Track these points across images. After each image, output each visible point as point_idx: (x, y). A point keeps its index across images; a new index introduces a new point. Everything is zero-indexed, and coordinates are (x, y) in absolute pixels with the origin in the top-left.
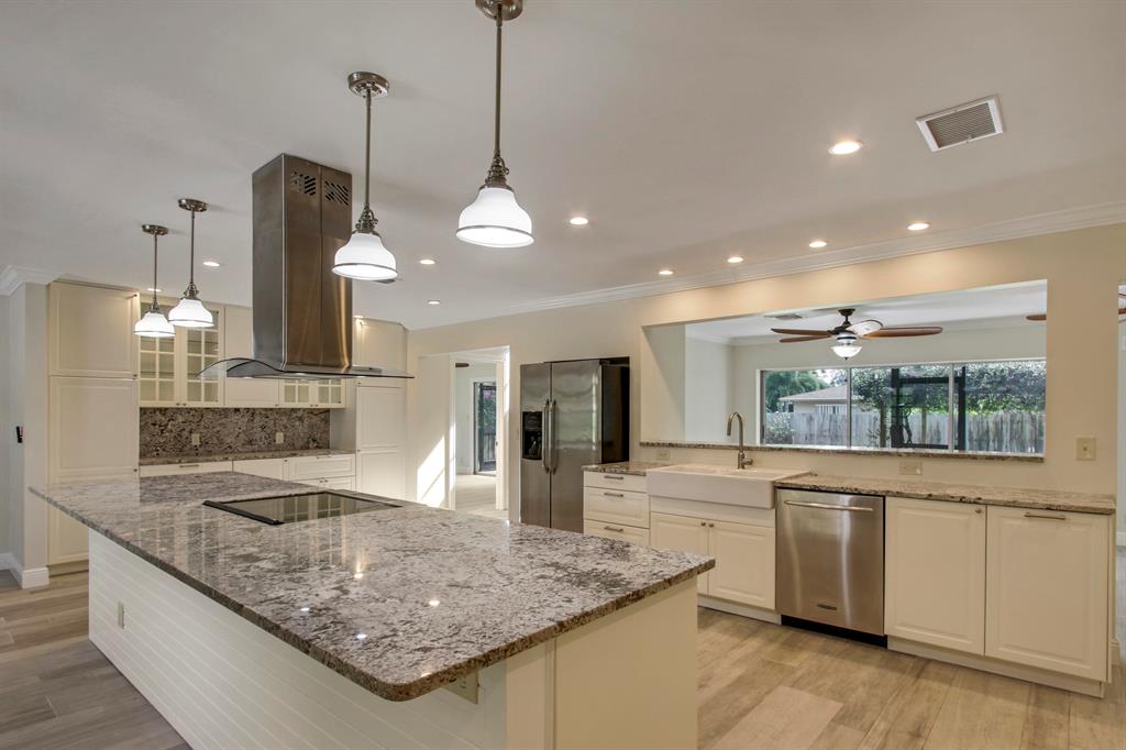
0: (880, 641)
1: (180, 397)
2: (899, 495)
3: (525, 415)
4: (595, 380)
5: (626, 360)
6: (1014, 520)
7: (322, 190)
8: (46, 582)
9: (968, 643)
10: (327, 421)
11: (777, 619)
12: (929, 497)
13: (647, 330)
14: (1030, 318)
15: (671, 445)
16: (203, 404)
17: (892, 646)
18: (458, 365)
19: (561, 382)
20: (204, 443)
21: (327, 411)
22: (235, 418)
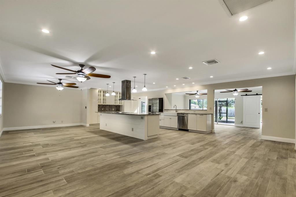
0: (187, 130)
1: (102, 103)
2: (189, 114)
3: (149, 106)
4: (158, 101)
5: (163, 98)
6: (198, 116)
7: (129, 83)
8: (89, 126)
9: (195, 129)
10: (119, 107)
11: (178, 129)
12: (192, 114)
13: (165, 94)
14: (221, 92)
15: (168, 110)
16: (104, 104)
17: (189, 131)
18: (139, 99)
19: (154, 101)
20: (104, 110)
21: (120, 106)
22: (108, 106)
